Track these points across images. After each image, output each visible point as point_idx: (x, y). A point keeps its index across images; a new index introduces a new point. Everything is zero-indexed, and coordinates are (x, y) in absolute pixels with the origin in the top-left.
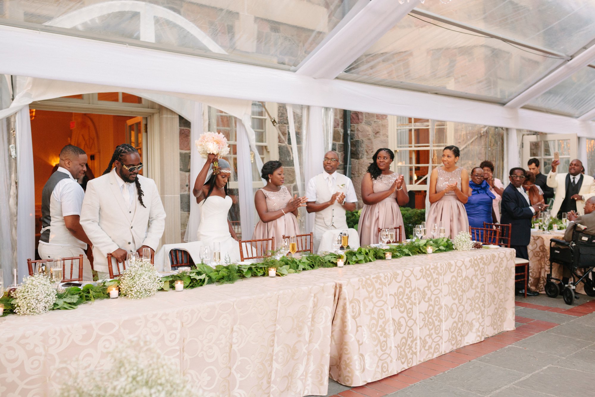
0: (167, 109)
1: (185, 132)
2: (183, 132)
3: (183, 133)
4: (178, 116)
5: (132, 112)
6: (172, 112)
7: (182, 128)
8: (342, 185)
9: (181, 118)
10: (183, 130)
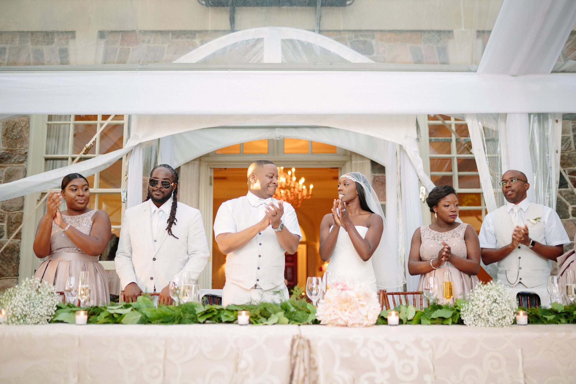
0: (356, 154)
1: (379, 179)
2: (377, 179)
3: (377, 181)
4: (369, 161)
5: (320, 162)
6: (362, 157)
7: (377, 175)
8: (536, 220)
9: (374, 164)
10: (378, 177)
